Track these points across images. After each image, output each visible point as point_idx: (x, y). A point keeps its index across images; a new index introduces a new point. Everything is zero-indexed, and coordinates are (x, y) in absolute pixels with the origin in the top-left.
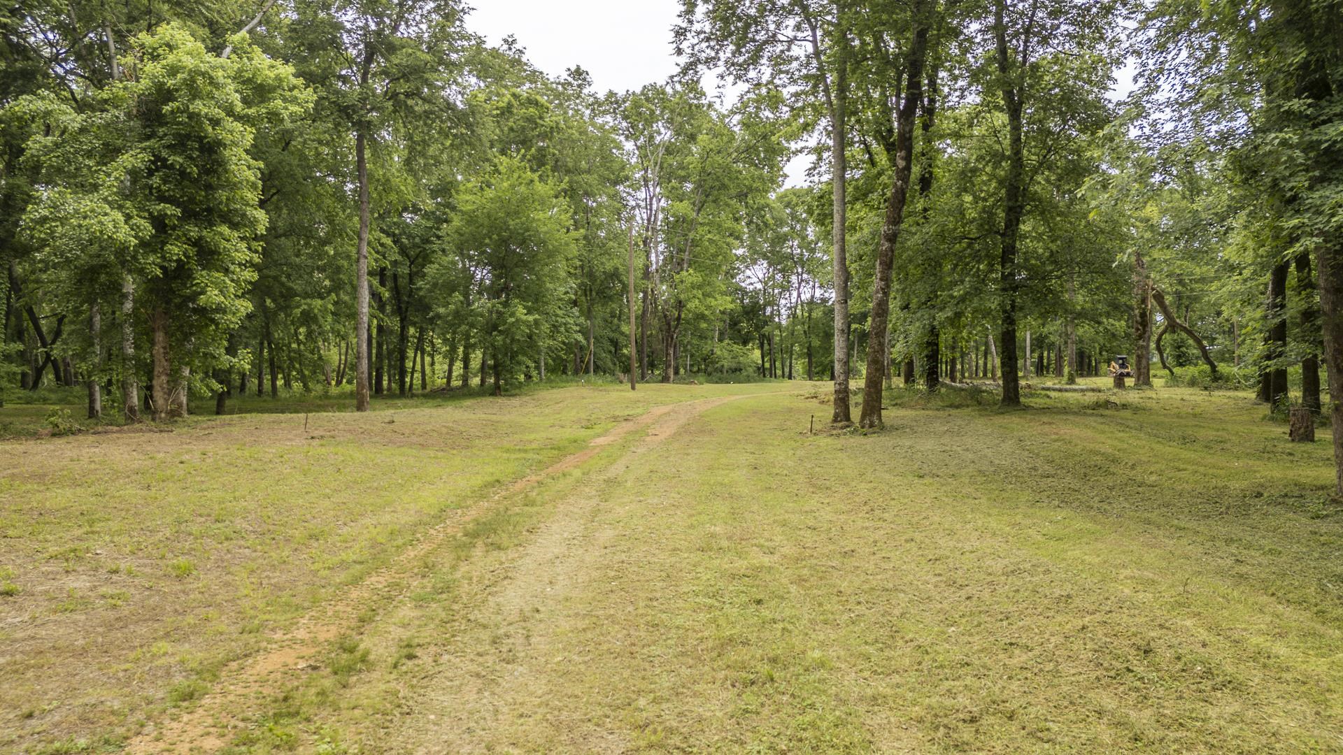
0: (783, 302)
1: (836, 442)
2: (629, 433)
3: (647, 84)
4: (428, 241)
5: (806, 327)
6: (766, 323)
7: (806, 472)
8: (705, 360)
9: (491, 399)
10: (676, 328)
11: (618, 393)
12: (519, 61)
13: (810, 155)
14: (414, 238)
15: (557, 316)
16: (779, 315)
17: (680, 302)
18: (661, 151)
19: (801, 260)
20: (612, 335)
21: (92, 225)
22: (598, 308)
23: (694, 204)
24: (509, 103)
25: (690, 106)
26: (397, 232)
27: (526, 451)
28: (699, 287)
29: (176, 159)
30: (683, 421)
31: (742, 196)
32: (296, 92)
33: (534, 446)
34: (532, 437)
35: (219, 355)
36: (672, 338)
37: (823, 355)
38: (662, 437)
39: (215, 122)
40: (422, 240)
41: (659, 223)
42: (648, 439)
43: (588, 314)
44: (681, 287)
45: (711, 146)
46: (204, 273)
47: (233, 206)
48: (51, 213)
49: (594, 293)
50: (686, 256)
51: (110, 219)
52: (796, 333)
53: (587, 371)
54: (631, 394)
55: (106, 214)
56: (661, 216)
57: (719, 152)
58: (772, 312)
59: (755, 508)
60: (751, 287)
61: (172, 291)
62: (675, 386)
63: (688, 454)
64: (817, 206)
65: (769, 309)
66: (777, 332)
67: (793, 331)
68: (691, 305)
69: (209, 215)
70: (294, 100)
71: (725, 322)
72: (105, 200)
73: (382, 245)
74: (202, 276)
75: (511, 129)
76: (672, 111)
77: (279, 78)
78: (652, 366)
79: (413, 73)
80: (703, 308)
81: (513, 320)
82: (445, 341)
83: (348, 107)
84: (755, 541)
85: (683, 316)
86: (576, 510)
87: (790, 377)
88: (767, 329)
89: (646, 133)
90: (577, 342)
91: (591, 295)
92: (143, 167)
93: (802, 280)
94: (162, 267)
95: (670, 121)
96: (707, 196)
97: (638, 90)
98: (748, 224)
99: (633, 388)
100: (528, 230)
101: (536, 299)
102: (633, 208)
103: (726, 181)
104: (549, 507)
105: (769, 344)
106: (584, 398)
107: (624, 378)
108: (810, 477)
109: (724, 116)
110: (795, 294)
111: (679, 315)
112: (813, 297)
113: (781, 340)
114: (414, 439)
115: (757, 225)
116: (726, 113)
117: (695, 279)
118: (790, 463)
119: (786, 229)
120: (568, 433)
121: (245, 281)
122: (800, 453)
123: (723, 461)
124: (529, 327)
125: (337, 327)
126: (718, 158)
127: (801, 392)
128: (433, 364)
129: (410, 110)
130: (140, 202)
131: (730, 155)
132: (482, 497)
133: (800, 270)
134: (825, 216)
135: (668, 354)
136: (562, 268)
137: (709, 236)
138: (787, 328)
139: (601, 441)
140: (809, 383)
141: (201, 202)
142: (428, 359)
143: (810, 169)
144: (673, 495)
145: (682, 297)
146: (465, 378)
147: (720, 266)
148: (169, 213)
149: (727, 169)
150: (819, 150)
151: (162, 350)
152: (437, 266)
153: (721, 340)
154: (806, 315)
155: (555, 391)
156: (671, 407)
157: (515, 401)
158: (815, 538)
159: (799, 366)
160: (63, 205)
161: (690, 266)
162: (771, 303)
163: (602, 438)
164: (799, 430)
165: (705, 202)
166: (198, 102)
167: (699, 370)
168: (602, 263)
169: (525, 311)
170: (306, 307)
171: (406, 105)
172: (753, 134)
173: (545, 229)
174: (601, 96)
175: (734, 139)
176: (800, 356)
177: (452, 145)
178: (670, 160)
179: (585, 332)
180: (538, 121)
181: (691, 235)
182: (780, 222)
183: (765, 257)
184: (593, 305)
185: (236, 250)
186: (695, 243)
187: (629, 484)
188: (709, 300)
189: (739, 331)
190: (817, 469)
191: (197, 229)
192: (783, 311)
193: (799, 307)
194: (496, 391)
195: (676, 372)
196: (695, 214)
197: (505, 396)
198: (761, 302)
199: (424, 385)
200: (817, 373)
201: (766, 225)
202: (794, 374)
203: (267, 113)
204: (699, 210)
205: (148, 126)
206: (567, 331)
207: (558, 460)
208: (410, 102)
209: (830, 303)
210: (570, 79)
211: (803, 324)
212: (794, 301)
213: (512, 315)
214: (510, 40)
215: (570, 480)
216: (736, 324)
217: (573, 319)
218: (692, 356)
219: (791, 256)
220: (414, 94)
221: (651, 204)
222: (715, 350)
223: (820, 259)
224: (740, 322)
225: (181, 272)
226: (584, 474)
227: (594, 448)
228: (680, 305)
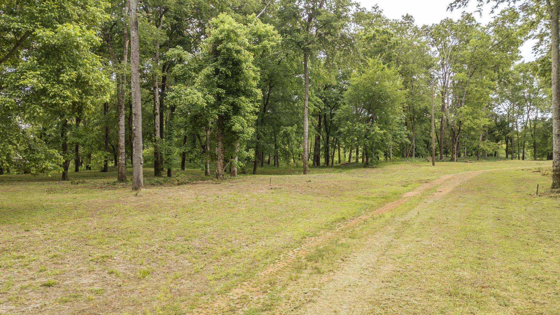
0: (519, 120)
1: (555, 201)
2: (426, 190)
3: (443, 19)
4: (338, 100)
5: (533, 133)
6: (509, 131)
7: (534, 225)
8: (474, 150)
9: (363, 169)
10: (458, 135)
11: (425, 167)
12: (380, 16)
13: (535, 40)
14: (332, 99)
15: (395, 130)
16: (517, 127)
17: (460, 122)
18: (451, 49)
19: (529, 99)
20: (425, 138)
21: (189, 98)
22: (417, 126)
23: (468, 73)
24: (374, 35)
25: (466, 26)
26: (325, 96)
27: (368, 199)
28: (471, 114)
29: (223, 69)
30: (458, 184)
31: (496, 68)
32: (274, 37)
33: (374, 196)
34: (374, 190)
35: (242, 151)
36: (456, 140)
37: (543, 147)
38: (444, 193)
39: (238, 52)
40: (335, 99)
41: (449, 84)
42: (436, 194)
43: (413, 129)
44: (461, 114)
45: (477, 44)
46: (235, 117)
47: (247, 88)
48: (176, 94)
49: (415, 120)
50: (463, 99)
51: (196, 95)
52: (526, 136)
53: (411, 156)
54: (432, 168)
55: (195, 94)
56: (450, 81)
57: (482, 47)
58: (512, 126)
59: (496, 254)
60: (501, 114)
61: (223, 125)
62: (457, 163)
63: (456, 206)
64: (540, 66)
65: (511, 125)
66: (516, 136)
67: (525, 135)
68: (466, 123)
69: (237, 92)
70: (273, 40)
71: (485, 131)
72: (196, 88)
73: (318, 102)
74: (234, 118)
75: (375, 46)
76: (456, 30)
77: (267, 32)
78: (446, 152)
79: (326, 24)
80: (472, 125)
81: (374, 133)
83: (299, 42)
84: (493, 291)
85: (462, 128)
86: (377, 244)
87: (523, 158)
88: (509, 134)
89: (442, 42)
90: (406, 142)
91: (414, 120)
92: (211, 74)
93: (530, 109)
94: (219, 115)
95: (455, 35)
96: (475, 69)
97: (438, 23)
98: (499, 83)
99: (433, 165)
100: (381, 91)
101: (385, 123)
102: (437, 79)
103: (486, 60)
104: (363, 240)
105: (511, 142)
106: (407, 170)
107: (430, 158)
108: (537, 229)
109: (484, 29)
110: (526, 116)
111: (460, 128)
112: (536, 117)
113: (518, 139)
114: (316, 190)
115: (504, 82)
116: (485, 27)
117: (468, 111)
118: (523, 217)
119: (520, 84)
120: (393, 189)
121: (252, 120)
122: (531, 209)
123: (478, 213)
124: (381, 136)
125: (298, 138)
126: (481, 50)
127: (530, 167)
129: (326, 40)
130: (210, 88)
131: (488, 47)
132: (331, 229)
133: (529, 104)
134: (546, 71)
135: (453, 147)
136: (399, 108)
137: (476, 89)
138: (521, 133)
139: (410, 194)
140: (535, 162)
141: (234, 87)
143: (535, 46)
144: (440, 238)
145: (461, 119)
146: (356, 159)
147: (482, 103)
148: (220, 92)
149: (486, 55)
150: (541, 36)
151: (221, 149)
152: (340, 110)
153: (483, 140)
154: (533, 126)
155: (394, 166)
156: (451, 176)
158: (543, 292)
159: (529, 152)
160: (180, 91)
161: (465, 104)
162: (512, 121)
163: (411, 192)
164: (529, 192)
165: (474, 72)
166: (230, 43)
167: (472, 155)
168: (419, 105)
169: (379, 129)
170: (285, 130)
171: (325, 39)
172: (501, 36)
173: (390, 90)
174: (420, 26)
175: (490, 39)
176: (529, 148)
177: (344, 54)
178: (455, 53)
179: (409, 137)
180: (388, 41)
181: (466, 89)
182: (518, 80)
183: (508, 98)
184: (414, 125)
185: (248, 107)
186: (468, 93)
187: (415, 227)
188: (476, 120)
189: (494, 135)
190: (542, 223)
191: (232, 98)
192: (519, 125)
193: (529, 122)
194: (366, 165)
195: (459, 156)
196: (468, 79)
197: (370, 167)
198: (506, 121)
199: (340, 162)
200: (539, 156)
201: (509, 82)
202: (525, 156)
203: (262, 47)
204: (471, 76)
205: (216, 57)
206: (401, 137)
207: (382, 205)
208: (327, 37)
209: (547, 120)
210: (403, 20)
211: (531, 131)
212: (525, 119)
213: (373, 130)
214: (376, 7)
215: (382, 220)
216: (492, 132)
217: (404, 132)
218: (468, 148)
219: (523, 97)
220: (328, 33)
221: (445, 76)
222: (480, 145)
223: (540, 98)
224: (494, 131)
225: (226, 117)
226: (392, 217)
227: (405, 198)
228: (460, 123)
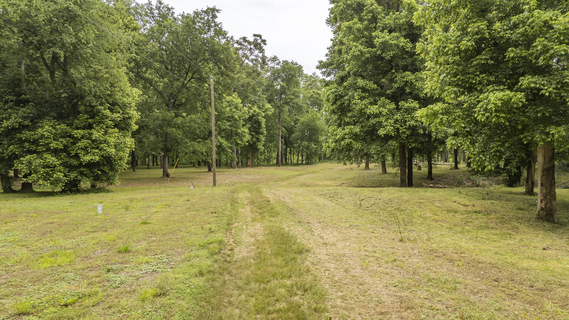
4: (293, 128)
29: (255, 125)
39: (260, 119)
46: (258, 143)
47: (262, 131)
61: (254, 146)
69: (259, 133)
82: (296, 151)
92: (250, 127)
94: (252, 142)
100: (315, 126)
121: (263, 144)
128: (293, 157)
130: (250, 133)
141: (258, 131)
142: (292, 156)
146: (302, 161)
148: (254, 134)
152: (295, 135)
157: (311, 166)
166: (258, 116)
169: (314, 145)
173: (319, 125)
185: (262, 139)
191: (257, 136)
194: (307, 164)
199: (291, 163)
213: (311, 146)
225: (254, 143)
